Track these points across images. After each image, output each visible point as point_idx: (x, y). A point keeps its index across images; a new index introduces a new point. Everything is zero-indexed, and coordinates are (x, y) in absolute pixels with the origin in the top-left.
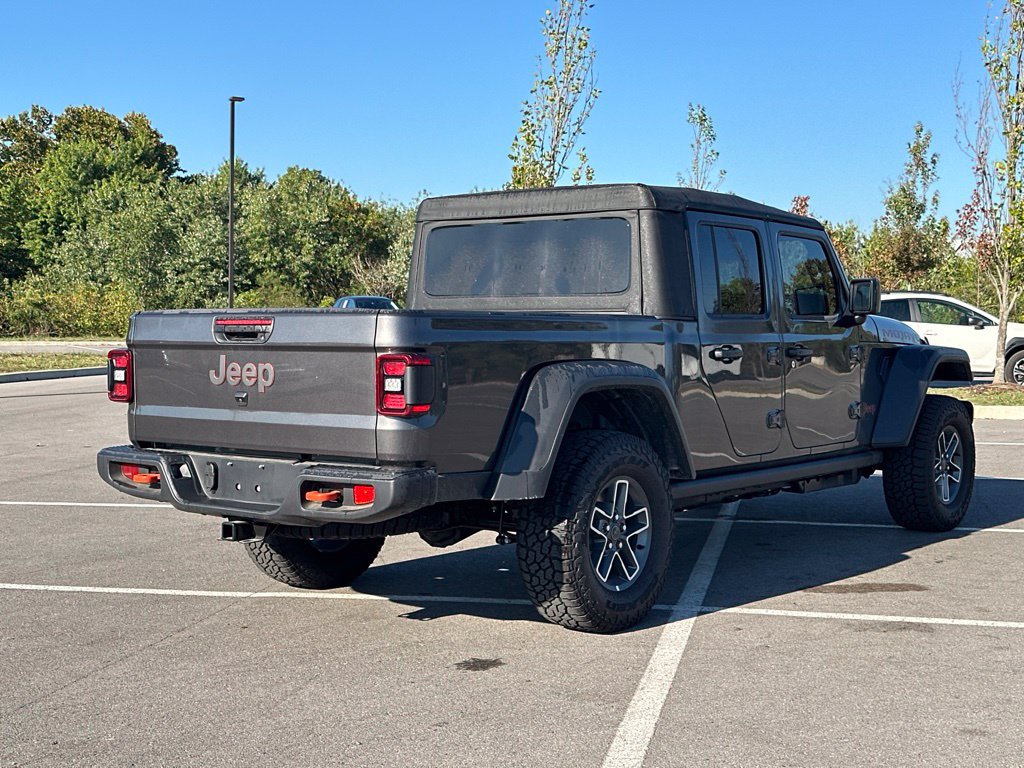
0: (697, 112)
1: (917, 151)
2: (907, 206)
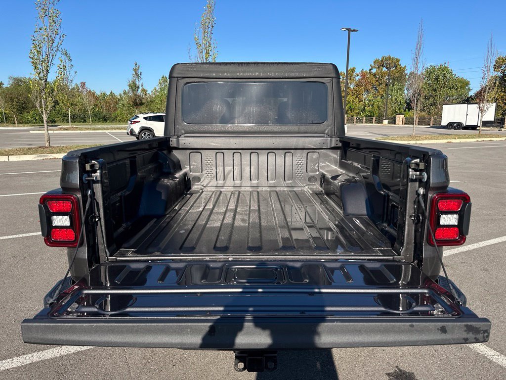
0: (64, 51)
1: (135, 71)
2: (134, 87)
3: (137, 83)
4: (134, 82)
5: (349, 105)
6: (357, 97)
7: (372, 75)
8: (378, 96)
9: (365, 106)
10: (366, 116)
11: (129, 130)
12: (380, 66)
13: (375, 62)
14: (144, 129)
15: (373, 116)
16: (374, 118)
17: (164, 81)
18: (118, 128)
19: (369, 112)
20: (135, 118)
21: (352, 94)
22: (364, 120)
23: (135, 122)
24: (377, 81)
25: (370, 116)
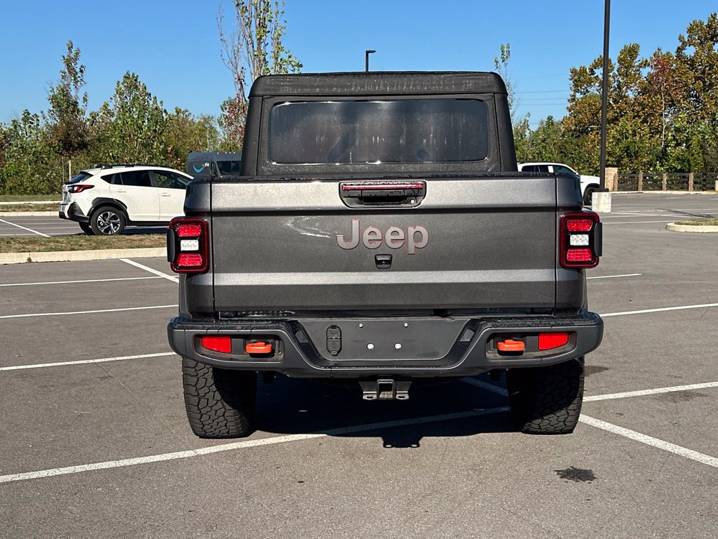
1: (69, 62)
3: (73, 93)
4: (64, 92)
5: (624, 143)
6: (645, 121)
7: (686, 62)
8: (703, 118)
9: (667, 146)
10: (671, 170)
11: (67, 208)
12: (706, 39)
13: (690, 30)
14: (102, 205)
15: (689, 171)
16: (692, 176)
17: (128, 88)
18: (20, 208)
19: (678, 159)
20: (82, 179)
21: (630, 114)
22: (665, 182)
23: (80, 186)
24: (697, 78)
25: (681, 171)
